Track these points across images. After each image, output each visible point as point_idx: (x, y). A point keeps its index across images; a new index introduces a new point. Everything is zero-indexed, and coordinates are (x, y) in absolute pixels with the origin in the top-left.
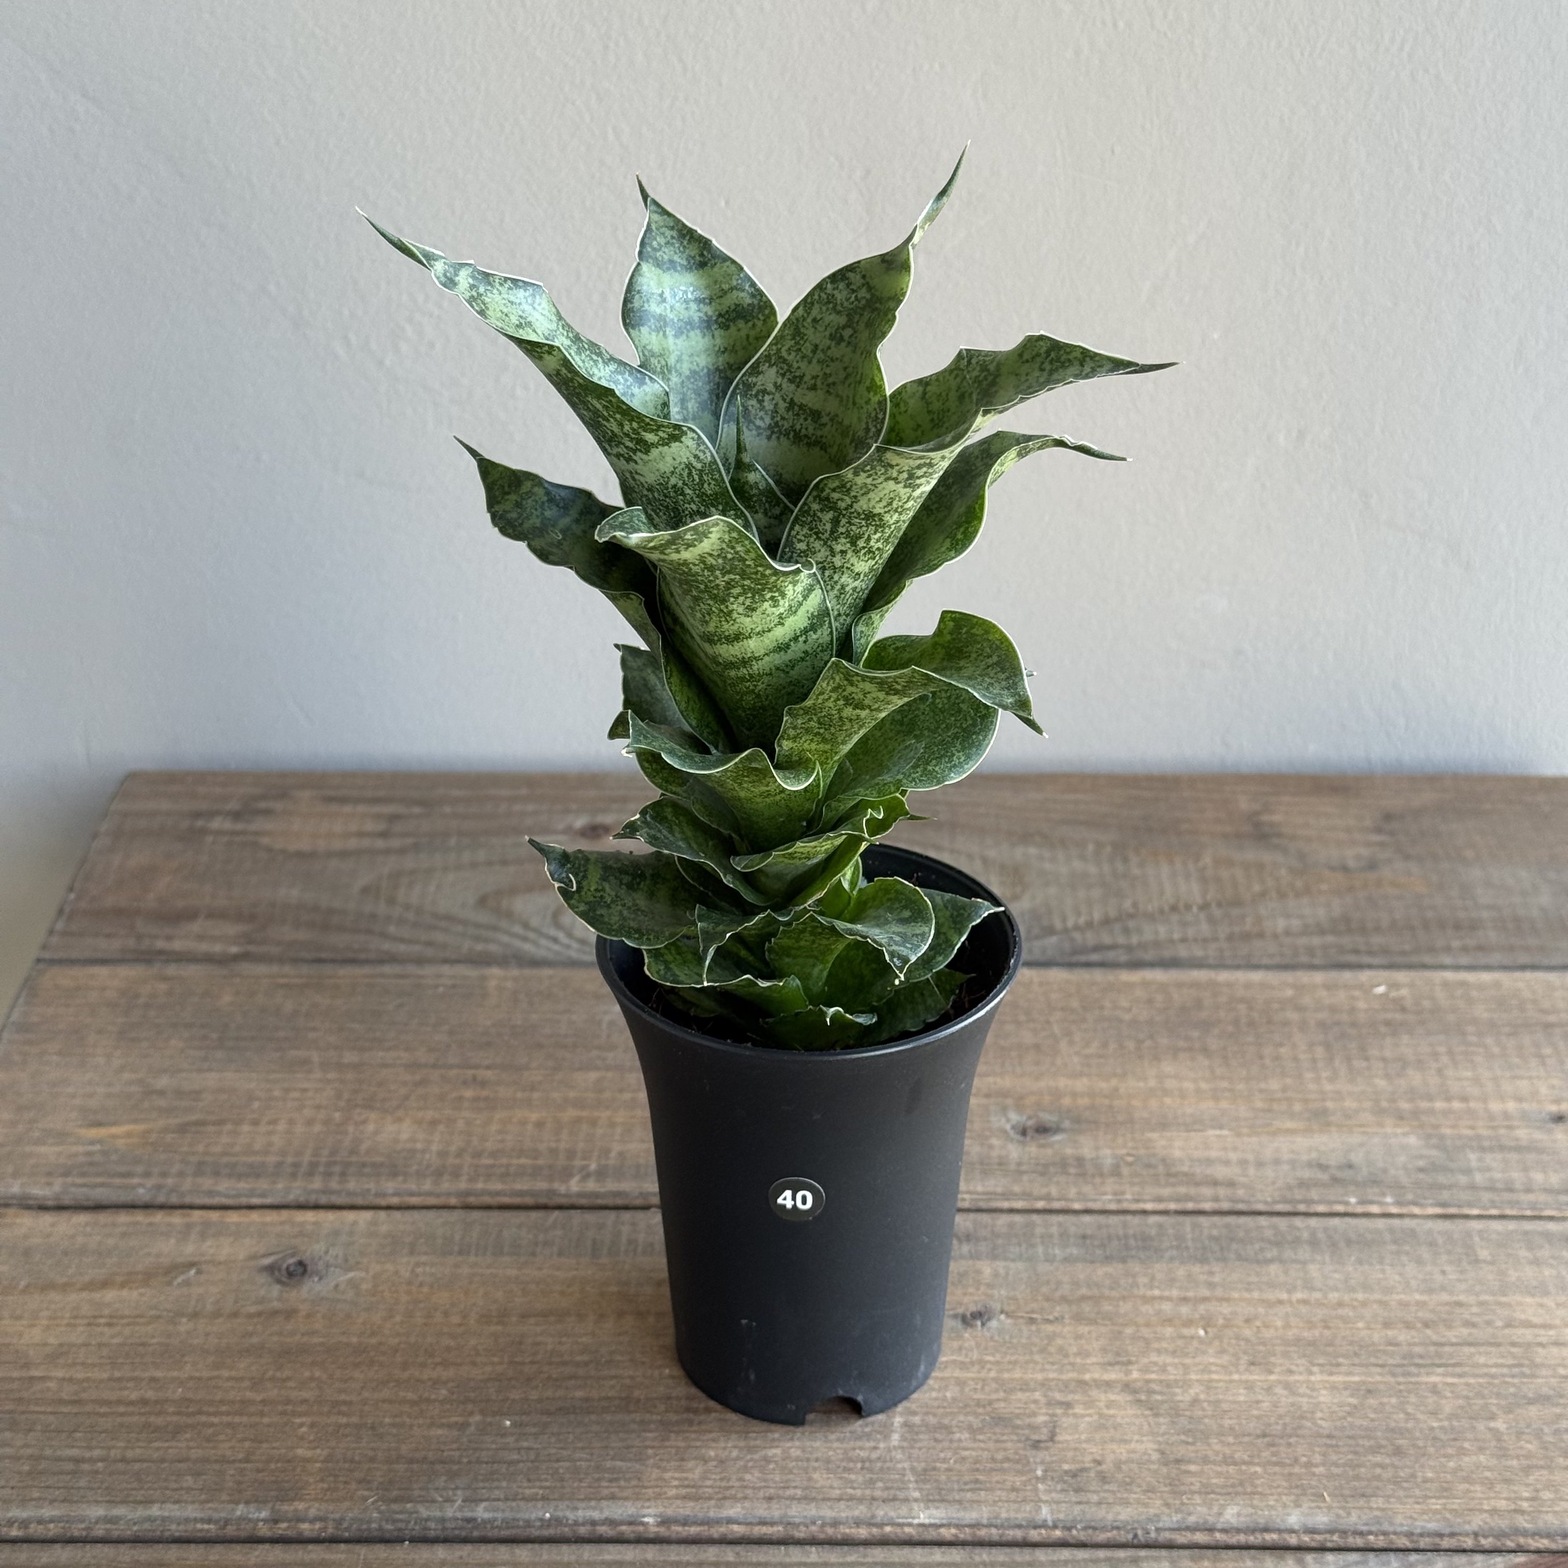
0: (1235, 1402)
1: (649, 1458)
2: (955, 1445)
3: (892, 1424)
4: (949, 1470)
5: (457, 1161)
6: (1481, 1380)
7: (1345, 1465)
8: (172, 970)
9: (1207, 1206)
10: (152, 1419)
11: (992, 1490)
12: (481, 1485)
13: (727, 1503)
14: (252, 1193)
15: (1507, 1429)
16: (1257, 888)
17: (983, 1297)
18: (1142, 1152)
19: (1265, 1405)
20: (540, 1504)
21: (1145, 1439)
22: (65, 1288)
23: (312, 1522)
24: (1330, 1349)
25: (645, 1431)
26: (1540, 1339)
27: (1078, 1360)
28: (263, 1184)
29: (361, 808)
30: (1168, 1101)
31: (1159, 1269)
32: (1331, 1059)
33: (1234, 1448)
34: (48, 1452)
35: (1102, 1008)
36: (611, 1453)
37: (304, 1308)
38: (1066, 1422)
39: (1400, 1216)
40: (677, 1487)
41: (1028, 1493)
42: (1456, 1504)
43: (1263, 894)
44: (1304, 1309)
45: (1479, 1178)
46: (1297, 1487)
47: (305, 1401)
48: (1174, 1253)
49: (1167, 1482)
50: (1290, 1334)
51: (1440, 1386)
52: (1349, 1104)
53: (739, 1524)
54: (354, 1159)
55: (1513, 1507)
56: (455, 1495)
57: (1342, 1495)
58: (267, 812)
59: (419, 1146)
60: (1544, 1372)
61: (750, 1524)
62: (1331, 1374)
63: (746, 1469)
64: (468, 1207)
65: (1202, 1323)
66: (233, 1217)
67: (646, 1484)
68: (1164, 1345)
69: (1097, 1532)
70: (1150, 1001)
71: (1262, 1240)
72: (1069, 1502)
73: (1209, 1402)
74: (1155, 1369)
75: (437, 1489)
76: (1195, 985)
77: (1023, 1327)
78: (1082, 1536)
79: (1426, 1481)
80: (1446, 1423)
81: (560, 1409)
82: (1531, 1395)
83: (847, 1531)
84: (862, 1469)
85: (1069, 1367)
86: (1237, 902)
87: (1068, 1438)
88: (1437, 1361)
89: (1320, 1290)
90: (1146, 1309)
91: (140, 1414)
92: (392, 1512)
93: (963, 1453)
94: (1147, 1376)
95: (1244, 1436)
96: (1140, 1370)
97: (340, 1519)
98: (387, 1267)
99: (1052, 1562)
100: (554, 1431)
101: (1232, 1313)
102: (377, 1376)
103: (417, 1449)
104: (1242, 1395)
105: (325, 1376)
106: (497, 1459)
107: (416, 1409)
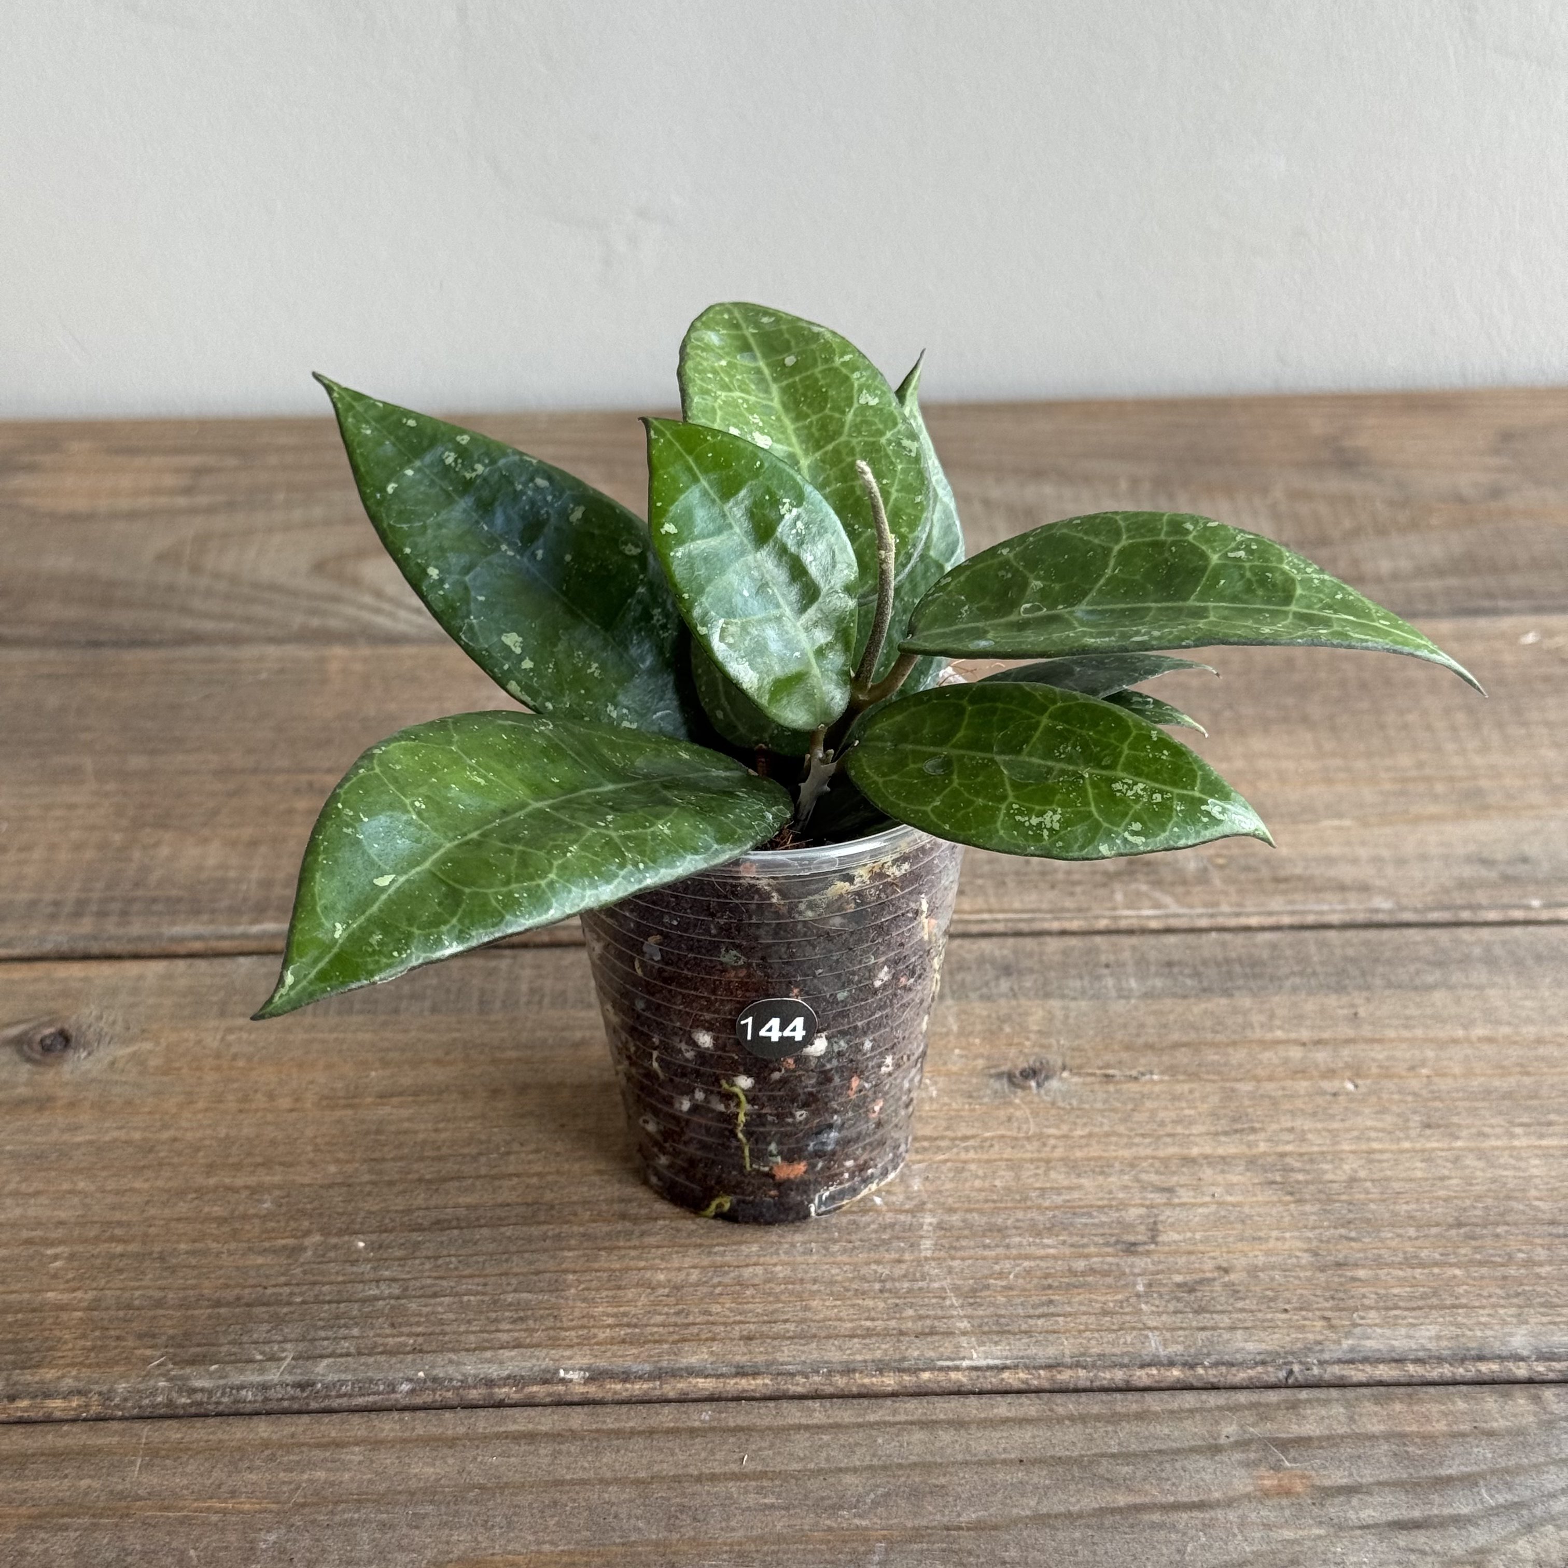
0: (1411, 1180)
1: (569, 1287)
2: (1014, 1252)
3: (921, 1225)
4: (1011, 1288)
9: (1335, 919)
11: (1073, 1315)
12: (322, 1334)
13: (686, 1347)
16: (1347, 524)
17: (1037, 1050)
18: (1235, 851)
19: (1454, 1182)
20: (410, 1357)
21: (1288, 1235)
23: (66, 1396)
24: (1535, 1103)
25: (562, 1249)
27: (1179, 1129)
28: (9, 930)
29: (158, 461)
30: (1263, 786)
31: (1279, 1002)
32: (1477, 726)
33: (1418, 1243)
36: (514, 1281)
37: (65, 1094)
38: (1167, 1214)
40: (609, 1326)
41: (1128, 1318)
43: (1356, 532)
44: (1489, 1050)
46: (1518, 1295)
47: (61, 1223)
48: (1297, 980)
49: (1327, 1294)
50: (1475, 1083)
52: (1512, 782)
53: (706, 1377)
54: (140, 893)
56: (284, 1351)
58: (31, 468)
59: (232, 874)
61: (722, 1375)
62: (1541, 1136)
63: (713, 1297)
65: (1348, 1074)
67: (566, 1324)
68: (1299, 1103)
69: (1234, 1370)
71: (1418, 959)
72: (1191, 1328)
73: (1373, 1181)
74: (1291, 1137)
75: (255, 1343)
77: (1097, 1087)
78: (1212, 1375)
81: (438, 1222)
83: (866, 1381)
84: (881, 1291)
85: (1168, 1140)
87: (1176, 1237)
89: (1509, 1024)
90: (1267, 1056)
92: (187, 1378)
93: (1026, 1264)
94: (1281, 1149)
95: (1429, 1226)
96: (1269, 1140)
97: (109, 1391)
98: (185, 1035)
99: (1172, 1412)
100: (430, 1254)
101: (1389, 1058)
102: (170, 1184)
103: (227, 1286)
104: (1419, 1170)
105: (93, 1188)
106: (345, 1296)
107: (226, 1229)
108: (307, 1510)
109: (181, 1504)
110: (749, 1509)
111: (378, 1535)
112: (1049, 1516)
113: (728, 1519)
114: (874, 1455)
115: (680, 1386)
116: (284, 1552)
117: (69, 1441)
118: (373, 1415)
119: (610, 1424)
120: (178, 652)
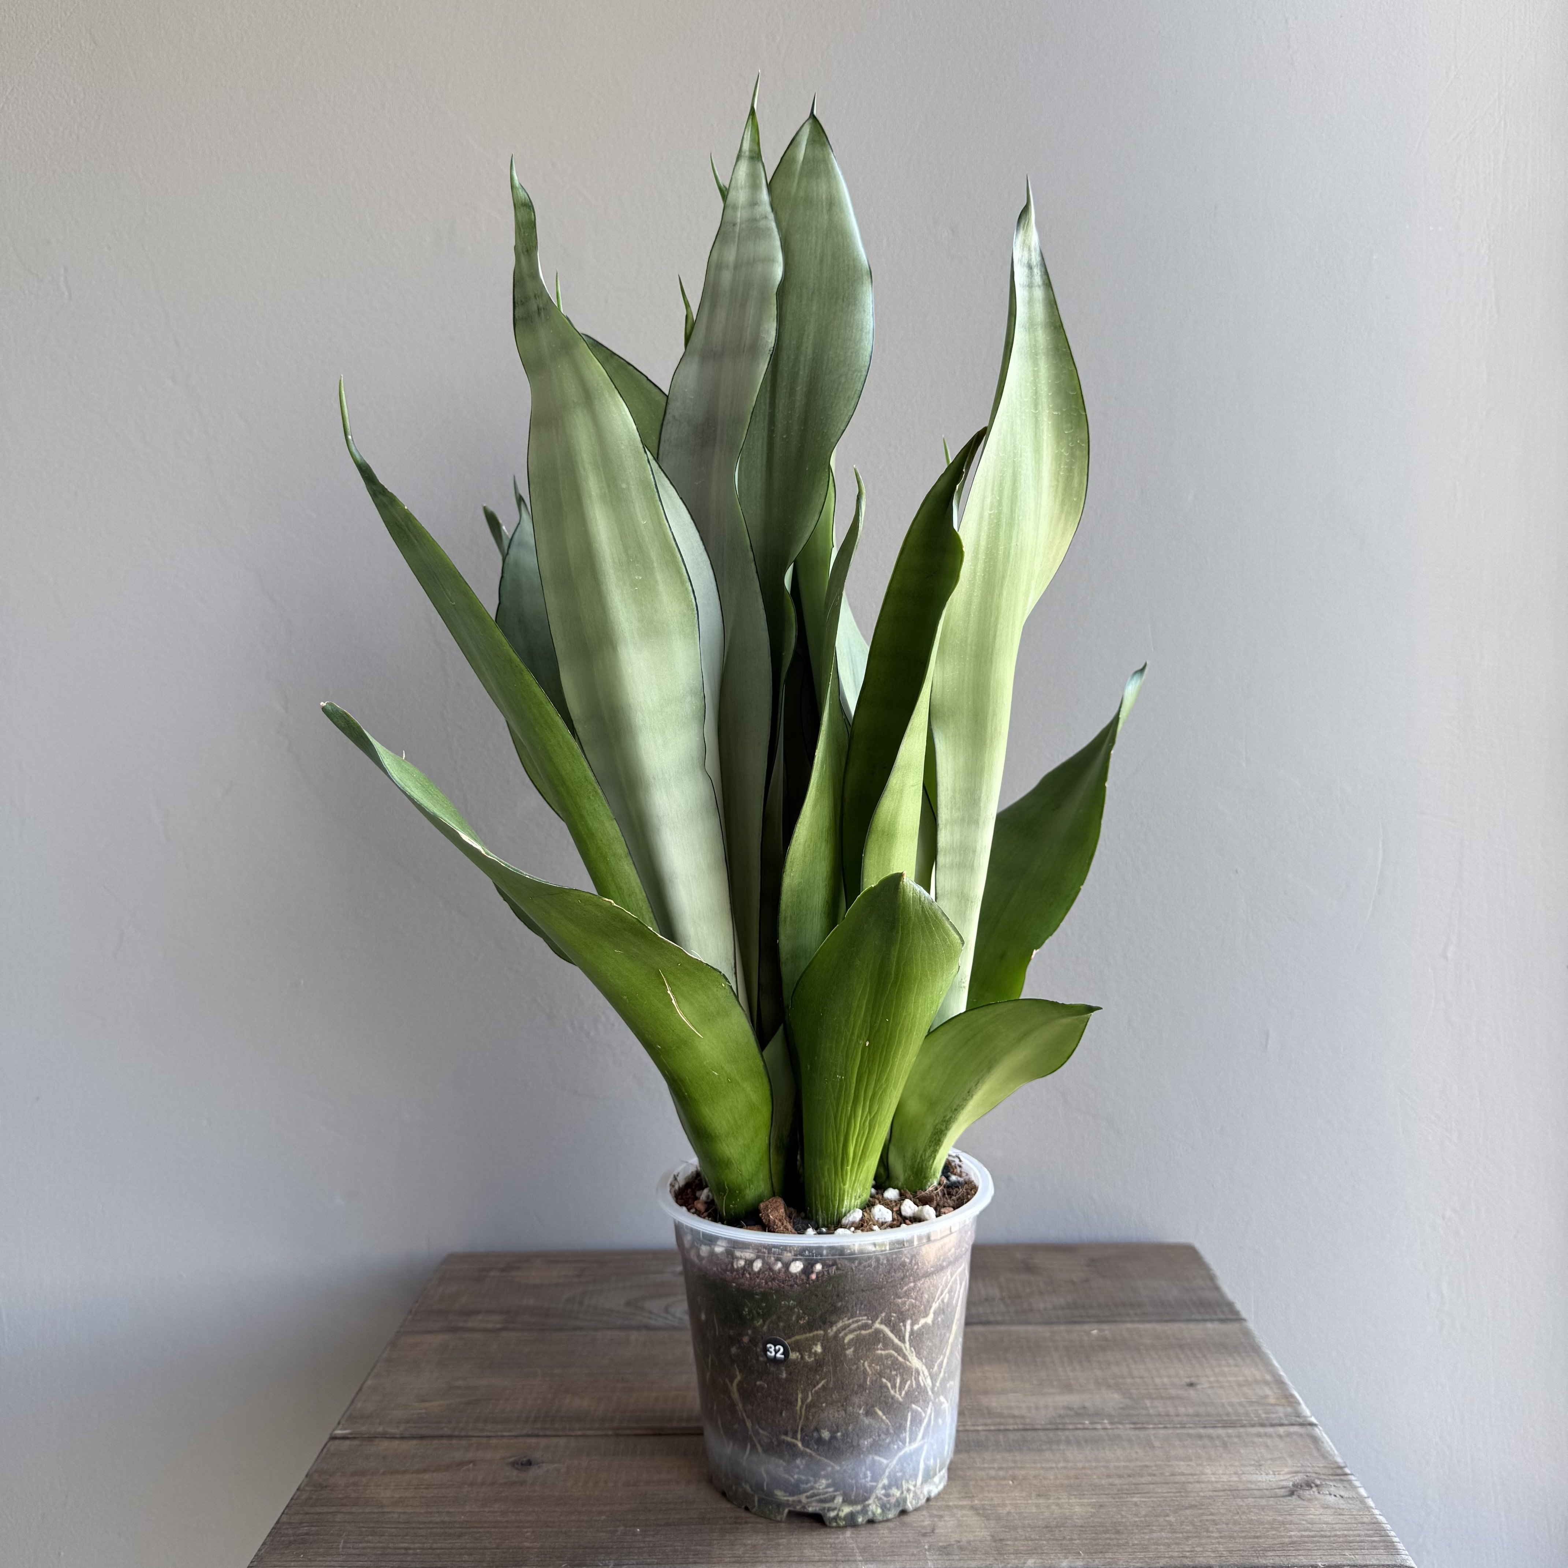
0: (1030, 1513)
1: (715, 1545)
5: (613, 1415)
6: (1160, 1499)
7: (1090, 1539)
8: (466, 1335)
9: (1011, 1427)
10: (447, 1530)
11: (901, 1555)
12: (624, 1558)
14: (504, 1431)
15: (1176, 1520)
16: (1028, 1290)
18: (975, 1404)
19: (1046, 1514)
20: (656, 1566)
21: (983, 1531)
22: (404, 1472)
24: (1079, 1488)
25: (712, 1533)
26: (1189, 1480)
27: (946, 1496)
28: (510, 1426)
29: (567, 1265)
30: (988, 1382)
31: (987, 1455)
32: (1071, 1362)
33: (1031, 1533)
34: (391, 1545)
36: (694, 1543)
37: (530, 1480)
38: (939, 1524)
39: (1111, 1429)
41: (921, 1556)
42: (1151, 1555)
43: (1032, 1293)
44: (1064, 1471)
45: (1151, 1411)
46: (1065, 1549)
47: (528, 1522)
48: (995, 1448)
49: (996, 1549)
50: (1058, 1482)
51: (1139, 1503)
52: (1082, 1381)
54: (558, 1414)
55: (1181, 1555)
57: (1090, 1553)
58: (519, 1268)
59: (592, 1409)
60: (1192, 1494)
62: (1080, 1499)
63: (767, 1549)
64: (618, 1435)
65: (1011, 1478)
66: (494, 1441)
68: (991, 1488)
71: (1041, 1441)
72: (943, 1560)
73: (1016, 1513)
75: (600, 1560)
76: (1001, 1332)
79: (1134, 1545)
80: (1143, 1519)
81: (667, 1523)
82: (1187, 1505)
85: (941, 1500)
86: (1019, 1297)
87: (942, 1531)
88: (1136, 1492)
89: (1073, 1462)
91: (440, 1528)
93: (886, 1539)
94: (983, 1503)
95: (1035, 1527)
96: (980, 1500)
98: (574, 1462)
100: (663, 1533)
101: (1026, 1474)
102: (568, 1510)
103: (589, 1542)
104: (1034, 1510)
105: (540, 1510)
106: (632, 1546)
107: (589, 1524)
120: (574, 1333)
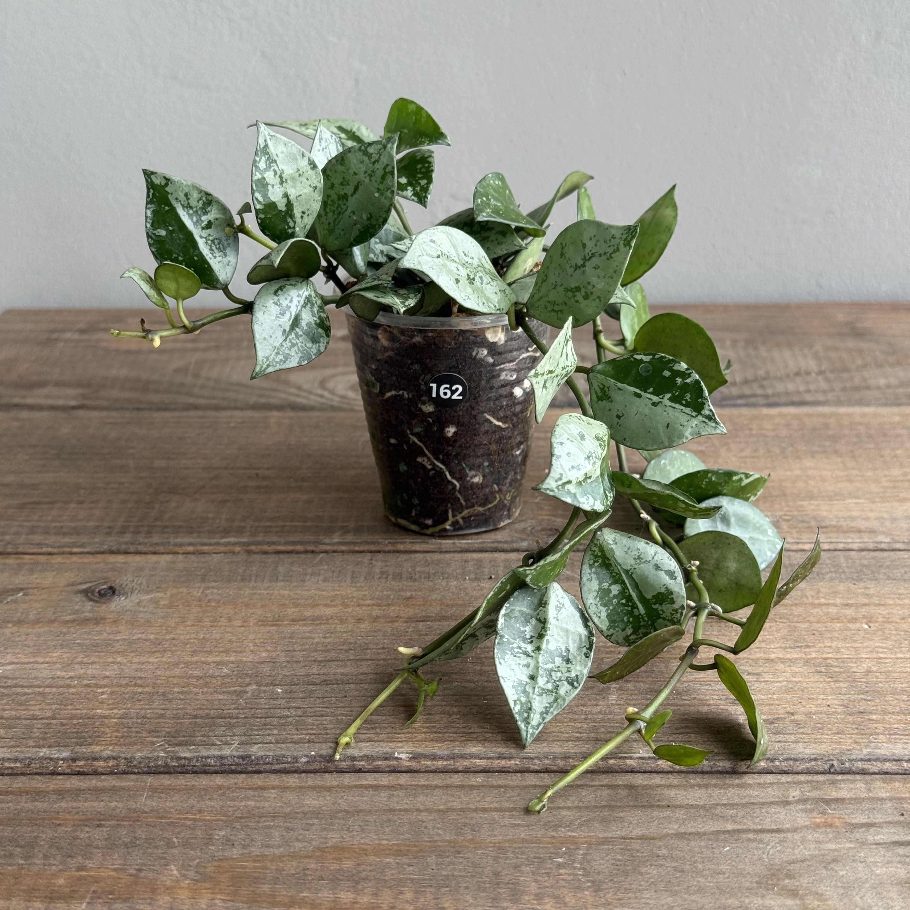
0: (904, 672)
3: (609, 689)
5: (243, 524)
8: (24, 414)
9: (855, 546)
12: (256, 733)
13: (470, 743)
14: (74, 545)
16: (859, 362)
18: (795, 513)
20: (306, 745)
21: (829, 697)
23: (106, 759)
28: (84, 539)
30: (812, 482)
31: (823, 585)
35: (750, 429)
37: (111, 617)
40: (424, 732)
43: (865, 366)
47: (106, 677)
48: (834, 575)
49: (854, 727)
53: (481, 759)
54: (158, 523)
56: (233, 740)
59: (211, 515)
61: (490, 758)
66: (58, 559)
67: (399, 731)
68: (835, 634)
69: (797, 763)
70: (787, 425)
71: (906, 566)
72: (772, 742)
73: (881, 672)
75: (217, 736)
76: (824, 416)
78: (784, 766)
81: (325, 681)
84: (585, 719)
86: (846, 370)
87: (762, 697)
90: (815, 611)
92: (177, 752)
94: (824, 656)
96: (818, 652)
97: (131, 758)
98: (181, 590)
99: (760, 784)
100: (320, 696)
101: (888, 614)
102: (169, 660)
103: (201, 709)
104: (909, 668)
105: (125, 661)
106: (269, 715)
107: (201, 681)
108: (243, 820)
109: (169, 816)
110: (505, 826)
111: (285, 833)
112: (686, 834)
113: (493, 831)
114: (580, 801)
115: (465, 763)
116: (229, 840)
117: (106, 784)
118: (283, 775)
119: (423, 782)
120: (185, 414)
